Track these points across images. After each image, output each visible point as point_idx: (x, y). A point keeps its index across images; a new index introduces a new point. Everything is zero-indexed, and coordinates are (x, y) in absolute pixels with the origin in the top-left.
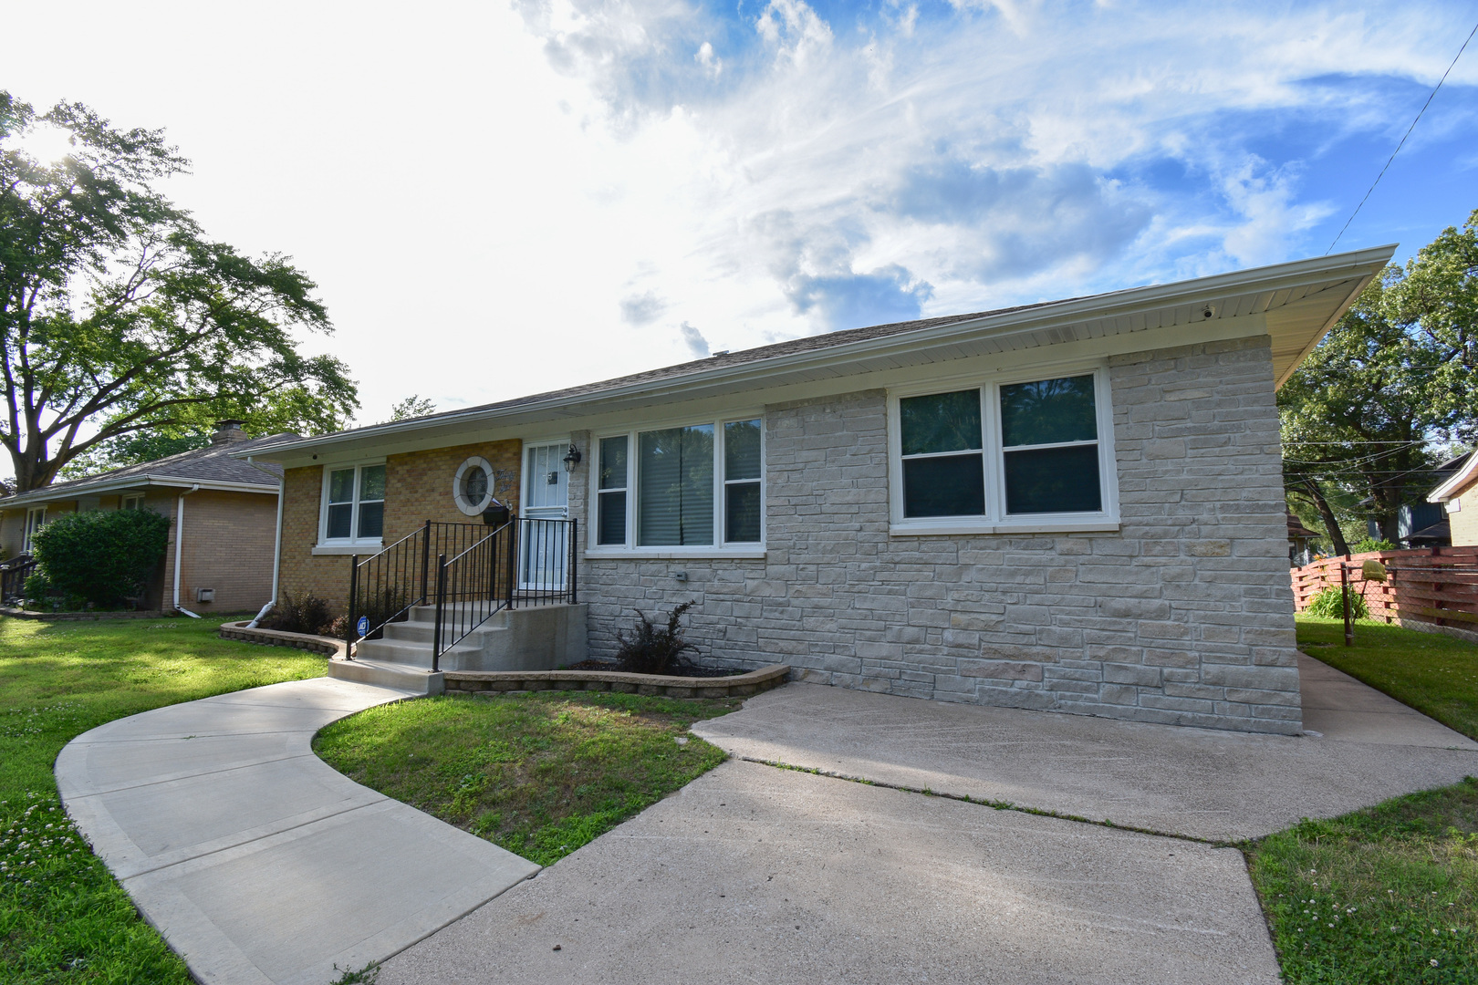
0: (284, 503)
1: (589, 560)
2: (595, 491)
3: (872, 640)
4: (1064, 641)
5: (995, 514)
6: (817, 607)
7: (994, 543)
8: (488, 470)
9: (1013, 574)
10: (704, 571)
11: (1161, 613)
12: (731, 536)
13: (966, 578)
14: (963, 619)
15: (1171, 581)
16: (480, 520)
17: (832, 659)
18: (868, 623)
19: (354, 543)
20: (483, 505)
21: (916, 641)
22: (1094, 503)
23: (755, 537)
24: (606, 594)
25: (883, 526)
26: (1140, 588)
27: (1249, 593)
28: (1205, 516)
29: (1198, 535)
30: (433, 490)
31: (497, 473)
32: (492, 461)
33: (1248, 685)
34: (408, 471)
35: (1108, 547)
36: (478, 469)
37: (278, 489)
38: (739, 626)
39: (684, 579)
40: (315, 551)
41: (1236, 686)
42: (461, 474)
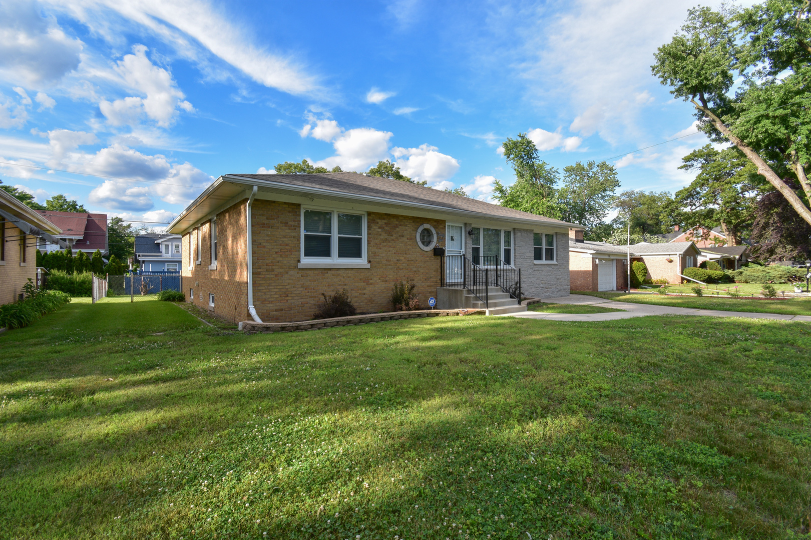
4: (552, 285)
5: (544, 260)
8: (432, 231)
10: (504, 273)
12: (505, 263)
15: (561, 273)
16: (431, 253)
18: (531, 284)
19: (334, 260)
20: (432, 246)
23: (510, 263)
25: (533, 262)
30: (403, 236)
31: (438, 234)
32: (435, 227)
34: (385, 223)
36: (428, 230)
39: (499, 276)
40: (300, 266)
42: (420, 230)
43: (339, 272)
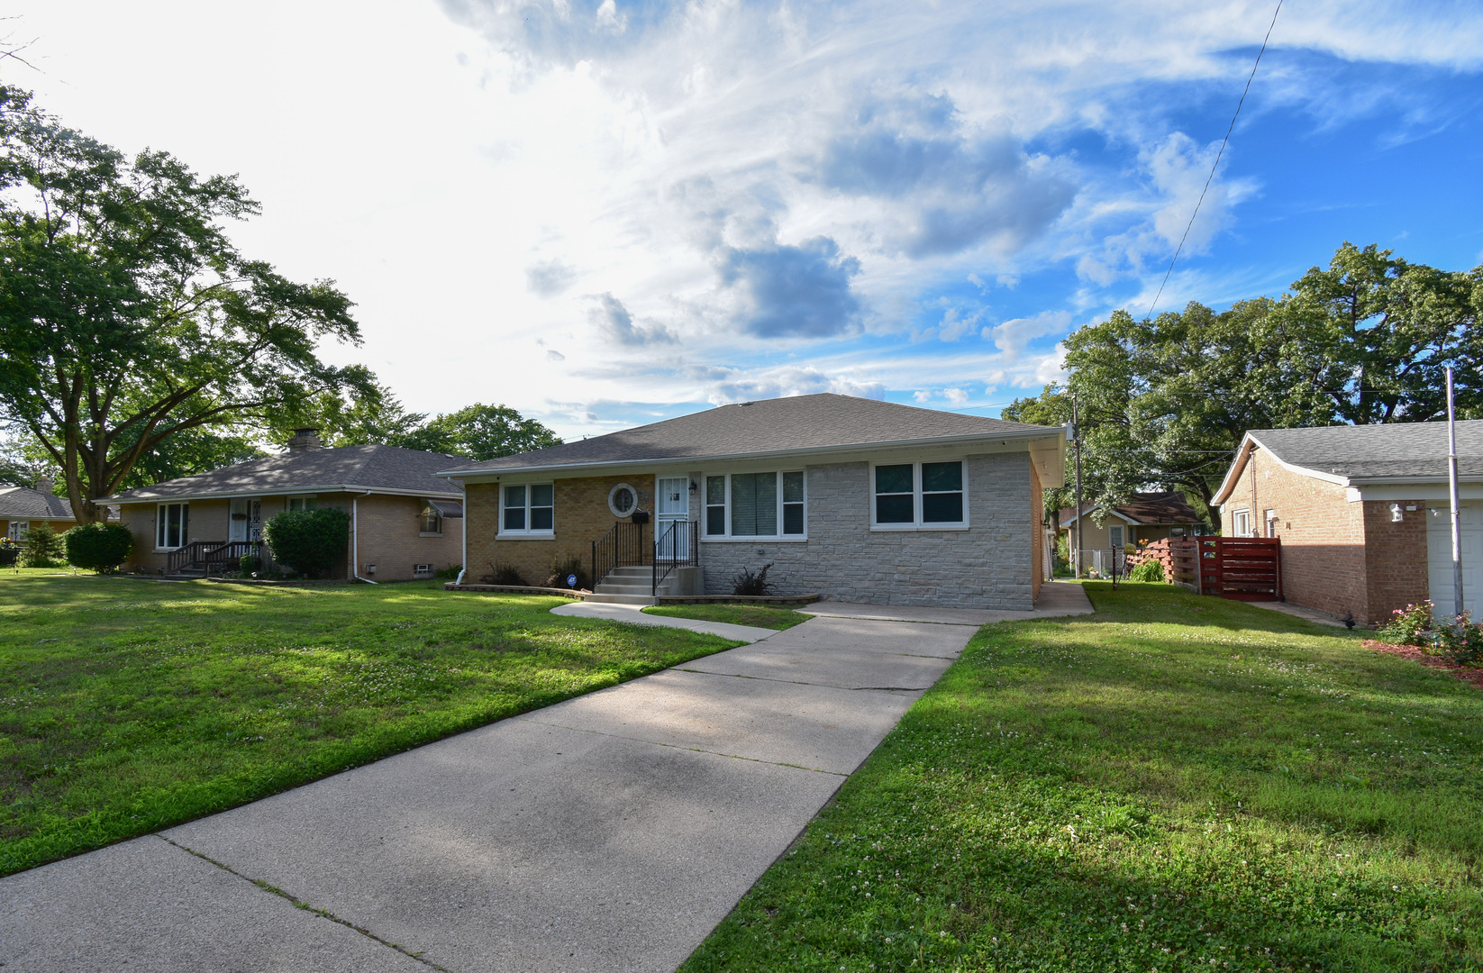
0: (467, 506)
1: (703, 543)
2: (705, 506)
3: (860, 580)
4: (945, 577)
5: (918, 522)
6: (834, 565)
7: (917, 535)
8: (633, 491)
9: (925, 549)
10: (774, 548)
11: (983, 565)
12: (787, 531)
13: (904, 551)
14: (902, 569)
15: (988, 551)
16: (630, 520)
17: (841, 590)
18: (858, 572)
19: (527, 532)
20: (631, 511)
21: (882, 580)
22: (960, 518)
23: (800, 531)
24: (715, 561)
25: (867, 527)
26: (975, 554)
27: (1016, 556)
28: (1001, 525)
29: (998, 532)
30: (592, 502)
31: (639, 493)
32: (635, 486)
33: (1013, 592)
34: (572, 489)
35: (962, 538)
36: (626, 490)
37: (462, 495)
38: (793, 576)
39: (761, 553)
40: (497, 538)
41: (1009, 593)
42: (613, 493)
43: (528, 544)
